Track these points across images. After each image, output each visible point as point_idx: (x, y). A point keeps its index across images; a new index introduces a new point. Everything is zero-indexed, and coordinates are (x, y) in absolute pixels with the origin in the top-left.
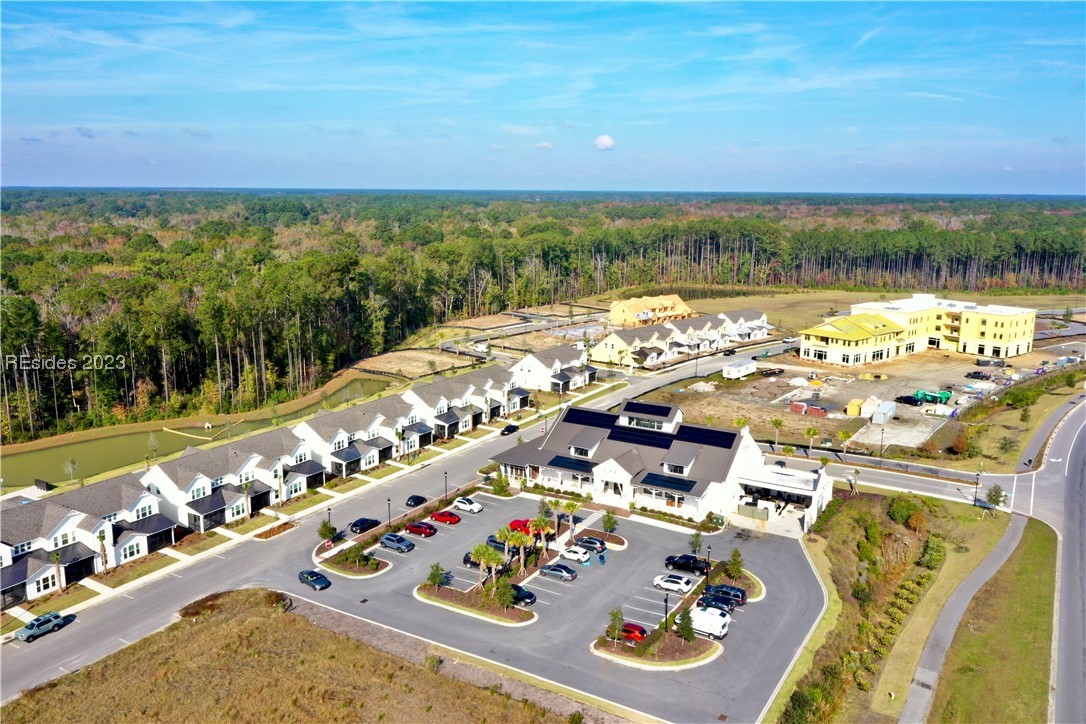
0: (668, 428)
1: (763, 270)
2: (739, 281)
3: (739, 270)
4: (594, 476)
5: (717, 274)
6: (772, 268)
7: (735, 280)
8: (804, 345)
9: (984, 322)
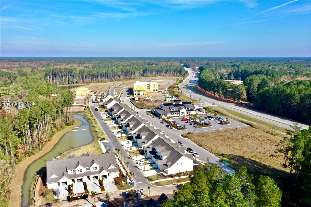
0: (181, 103)
1: (75, 80)
2: (69, 83)
3: (69, 81)
4: (180, 112)
5: (63, 82)
6: (77, 80)
7: (68, 83)
8: (134, 93)
9: (154, 85)
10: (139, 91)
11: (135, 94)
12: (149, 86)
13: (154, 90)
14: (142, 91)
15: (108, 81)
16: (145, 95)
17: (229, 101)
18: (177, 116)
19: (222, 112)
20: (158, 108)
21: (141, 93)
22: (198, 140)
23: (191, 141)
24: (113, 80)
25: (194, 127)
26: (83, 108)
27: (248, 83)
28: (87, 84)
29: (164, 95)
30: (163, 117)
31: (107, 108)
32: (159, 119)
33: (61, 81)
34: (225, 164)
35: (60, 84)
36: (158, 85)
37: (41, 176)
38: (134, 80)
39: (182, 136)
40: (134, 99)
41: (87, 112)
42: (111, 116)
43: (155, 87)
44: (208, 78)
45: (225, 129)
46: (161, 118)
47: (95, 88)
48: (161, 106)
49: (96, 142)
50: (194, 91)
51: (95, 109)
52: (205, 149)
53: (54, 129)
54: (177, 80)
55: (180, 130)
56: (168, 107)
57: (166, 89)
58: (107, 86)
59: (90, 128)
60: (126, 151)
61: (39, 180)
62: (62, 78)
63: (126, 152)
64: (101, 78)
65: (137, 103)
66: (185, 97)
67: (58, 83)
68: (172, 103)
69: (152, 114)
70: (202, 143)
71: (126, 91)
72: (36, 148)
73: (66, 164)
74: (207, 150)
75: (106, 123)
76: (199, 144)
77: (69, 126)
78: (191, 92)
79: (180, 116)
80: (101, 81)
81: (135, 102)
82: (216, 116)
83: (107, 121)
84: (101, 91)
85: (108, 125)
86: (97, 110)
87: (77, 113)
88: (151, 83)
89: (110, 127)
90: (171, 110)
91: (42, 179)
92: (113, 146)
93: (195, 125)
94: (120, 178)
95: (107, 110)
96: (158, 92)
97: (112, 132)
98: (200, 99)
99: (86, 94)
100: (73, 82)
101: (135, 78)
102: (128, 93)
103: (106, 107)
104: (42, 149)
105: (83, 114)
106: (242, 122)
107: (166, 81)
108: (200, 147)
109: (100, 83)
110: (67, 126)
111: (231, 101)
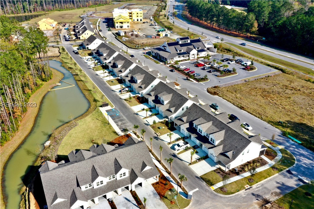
1: (32, 7)
2: (25, 12)
3: (24, 8)
4: (190, 54)
5: (16, 10)
6: (34, 7)
7: (23, 11)
8: (116, 25)
9: (138, 14)
10: (122, 23)
11: (117, 27)
12: (131, 15)
13: (138, 20)
14: (126, 23)
15: (74, 8)
16: (129, 28)
17: (233, 33)
18: (186, 60)
19: (235, 51)
20: (159, 49)
21: (125, 26)
22: (233, 99)
23: (225, 100)
24: (80, 7)
25: (216, 75)
26: (57, 50)
27: (257, 11)
28: (48, 12)
29: (153, 27)
30: (169, 61)
31: (89, 50)
32: (165, 64)
33: (14, 9)
34: (293, 140)
35: (12, 12)
36: (142, 14)
37: (33, 190)
38: (106, 6)
39: (208, 92)
40: (118, 34)
41: (64, 57)
42: (100, 62)
43: (139, 16)
44: (203, 4)
45: (255, 77)
46: (168, 64)
47: (61, 18)
48: (164, 46)
49: (96, 110)
50: (185, 21)
51: (74, 52)
52: (251, 114)
53: (27, 90)
54: (157, 5)
55: (202, 83)
56: (173, 47)
57: (151, 18)
58: (76, 14)
59: (77, 84)
60: (146, 124)
61: (30, 200)
62: (15, 4)
63: (146, 126)
64: (65, 4)
65: (124, 40)
66: (180, 30)
67: (10, 11)
68: (178, 42)
69: (152, 57)
70: (241, 104)
71: (103, 22)
72: (9, 130)
73: (75, 174)
74: (255, 116)
75: (97, 75)
76: (238, 105)
77: (46, 81)
78: (183, 21)
79: (189, 59)
80: (65, 7)
81: (121, 39)
82: (234, 58)
83: (97, 70)
84: (72, 23)
85: (101, 77)
86: (77, 53)
87: (51, 59)
88: (133, 11)
89: (105, 81)
90: (178, 51)
91: (36, 198)
92: (123, 116)
93: (215, 72)
94: (161, 183)
95: (90, 52)
96: (144, 23)
97: (113, 90)
98: (202, 33)
99: (53, 28)
100: (30, 10)
101: (106, 3)
102: (106, 25)
103: (88, 48)
104: (17, 129)
105: (59, 60)
106: (269, 65)
107: (145, 7)
108: (242, 110)
109: (65, 10)
110: (43, 83)
111: (235, 34)
